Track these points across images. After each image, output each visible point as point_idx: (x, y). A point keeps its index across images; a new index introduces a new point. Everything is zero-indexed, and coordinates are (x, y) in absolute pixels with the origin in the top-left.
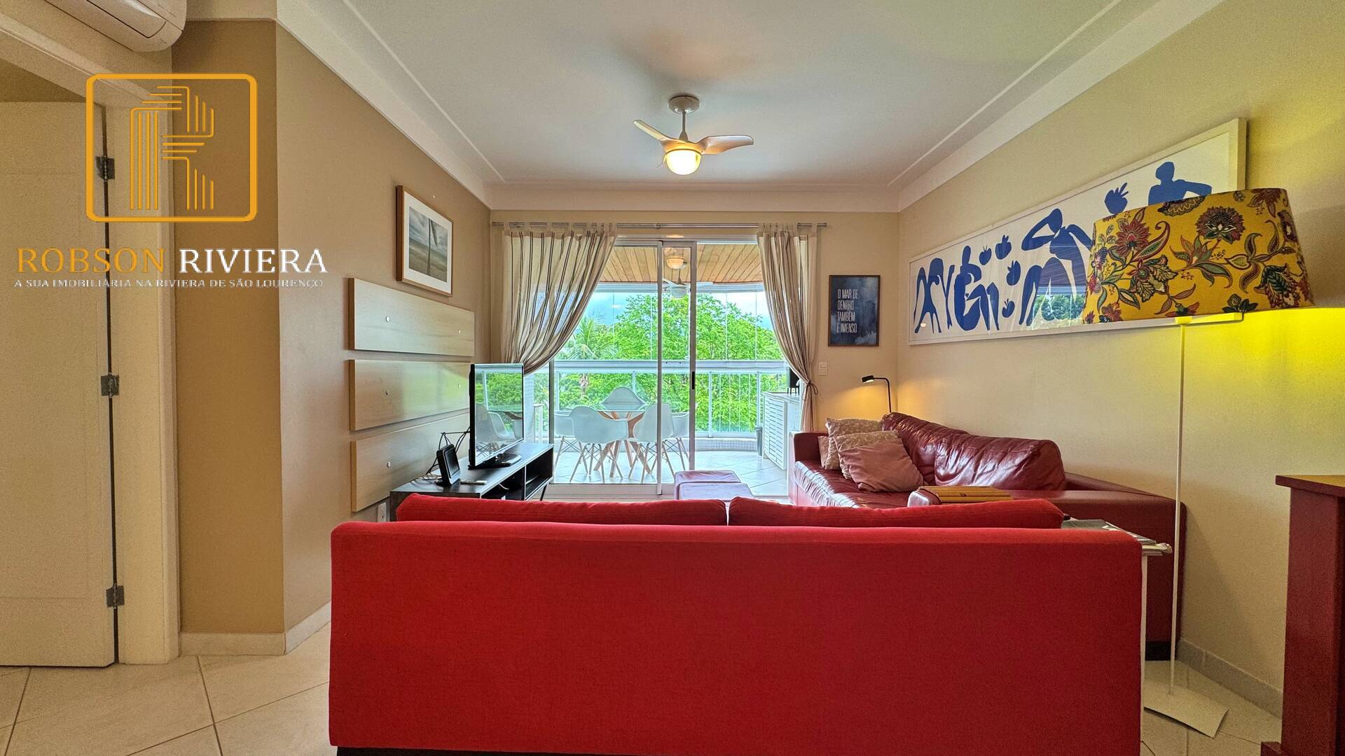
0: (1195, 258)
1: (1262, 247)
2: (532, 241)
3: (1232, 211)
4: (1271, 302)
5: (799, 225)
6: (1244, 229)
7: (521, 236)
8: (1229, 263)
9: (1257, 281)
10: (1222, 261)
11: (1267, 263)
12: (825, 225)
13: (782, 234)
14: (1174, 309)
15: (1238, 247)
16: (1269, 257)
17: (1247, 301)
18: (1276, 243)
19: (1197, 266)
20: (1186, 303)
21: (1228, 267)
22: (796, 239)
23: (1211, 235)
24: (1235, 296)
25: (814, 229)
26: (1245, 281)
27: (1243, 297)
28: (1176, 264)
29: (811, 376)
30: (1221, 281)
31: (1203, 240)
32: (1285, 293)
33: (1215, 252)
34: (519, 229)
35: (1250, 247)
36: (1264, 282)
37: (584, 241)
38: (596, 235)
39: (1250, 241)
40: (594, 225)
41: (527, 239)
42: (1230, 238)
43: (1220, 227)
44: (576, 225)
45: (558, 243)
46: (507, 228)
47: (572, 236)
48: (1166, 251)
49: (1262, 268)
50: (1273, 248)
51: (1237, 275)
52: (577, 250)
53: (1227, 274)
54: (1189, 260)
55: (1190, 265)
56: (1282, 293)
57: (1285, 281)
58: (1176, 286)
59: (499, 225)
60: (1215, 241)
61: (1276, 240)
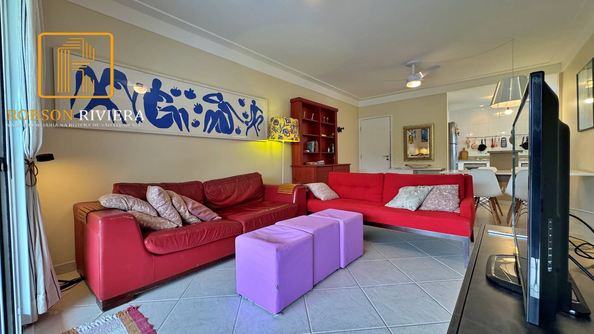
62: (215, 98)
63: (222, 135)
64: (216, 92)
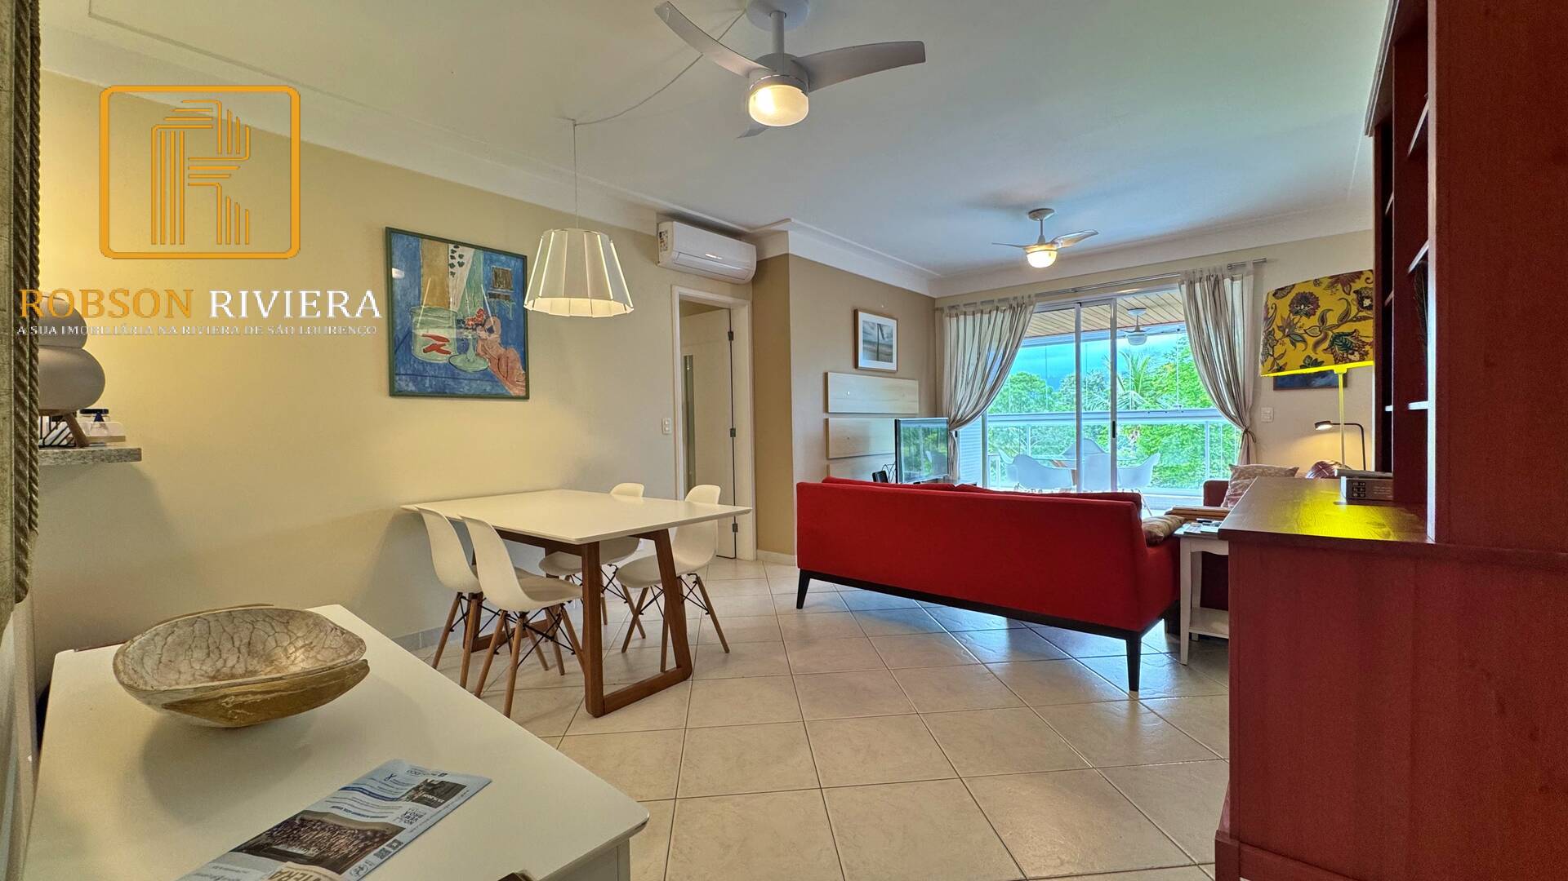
0: (1287, 330)
1: (1332, 319)
2: (965, 319)
3: (1312, 294)
4: (1335, 361)
5: (1230, 265)
6: (1319, 307)
7: (957, 316)
8: (1306, 333)
9: (1326, 345)
10: (1302, 331)
11: (1336, 331)
12: (1265, 261)
13: (1208, 279)
14: (1276, 367)
15: (1314, 320)
16: (1339, 326)
17: (1316, 360)
18: (1346, 315)
19: (1288, 336)
20: (1281, 362)
21: (1305, 336)
22: (1227, 281)
23: (1297, 313)
24: (1309, 357)
25: (1250, 267)
26: (1316, 345)
27: (1314, 357)
28: (1278, 335)
29: (1248, 424)
30: (1300, 345)
31: (1292, 317)
32: (1350, 352)
33: (1299, 325)
34: (955, 310)
35: (1323, 320)
36: (1332, 343)
37: (1007, 313)
38: (1018, 307)
39: (1323, 317)
40: (1015, 298)
41: (962, 318)
42: (1308, 315)
43: (1302, 307)
44: (1000, 301)
45: (986, 317)
46: (947, 311)
47: (997, 310)
48: (1274, 326)
49: (1330, 334)
50: (1344, 318)
51: (1311, 341)
52: (1003, 320)
53: (1304, 341)
54: (1284, 331)
55: (1284, 336)
56: (1347, 352)
57: (1352, 343)
58: (1279, 350)
59: (942, 310)
60: (1298, 317)
61: (1347, 313)
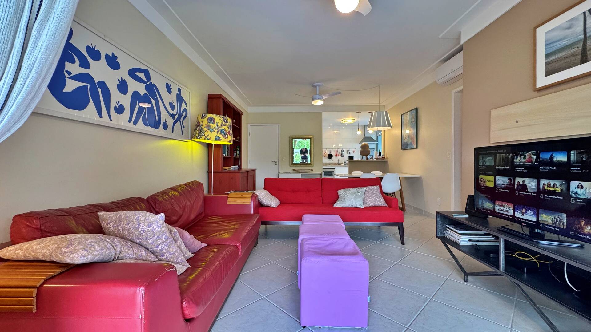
62: (142, 75)
63: (150, 130)
64: (144, 68)
